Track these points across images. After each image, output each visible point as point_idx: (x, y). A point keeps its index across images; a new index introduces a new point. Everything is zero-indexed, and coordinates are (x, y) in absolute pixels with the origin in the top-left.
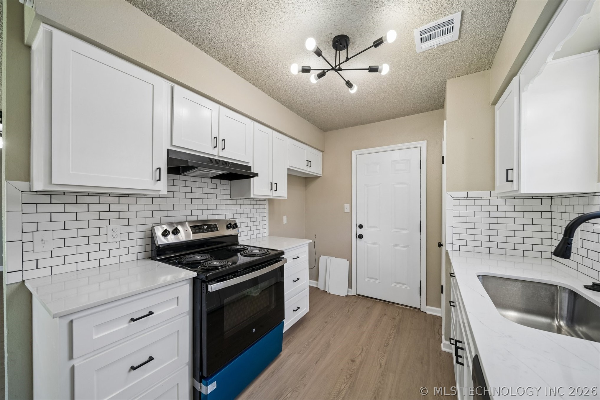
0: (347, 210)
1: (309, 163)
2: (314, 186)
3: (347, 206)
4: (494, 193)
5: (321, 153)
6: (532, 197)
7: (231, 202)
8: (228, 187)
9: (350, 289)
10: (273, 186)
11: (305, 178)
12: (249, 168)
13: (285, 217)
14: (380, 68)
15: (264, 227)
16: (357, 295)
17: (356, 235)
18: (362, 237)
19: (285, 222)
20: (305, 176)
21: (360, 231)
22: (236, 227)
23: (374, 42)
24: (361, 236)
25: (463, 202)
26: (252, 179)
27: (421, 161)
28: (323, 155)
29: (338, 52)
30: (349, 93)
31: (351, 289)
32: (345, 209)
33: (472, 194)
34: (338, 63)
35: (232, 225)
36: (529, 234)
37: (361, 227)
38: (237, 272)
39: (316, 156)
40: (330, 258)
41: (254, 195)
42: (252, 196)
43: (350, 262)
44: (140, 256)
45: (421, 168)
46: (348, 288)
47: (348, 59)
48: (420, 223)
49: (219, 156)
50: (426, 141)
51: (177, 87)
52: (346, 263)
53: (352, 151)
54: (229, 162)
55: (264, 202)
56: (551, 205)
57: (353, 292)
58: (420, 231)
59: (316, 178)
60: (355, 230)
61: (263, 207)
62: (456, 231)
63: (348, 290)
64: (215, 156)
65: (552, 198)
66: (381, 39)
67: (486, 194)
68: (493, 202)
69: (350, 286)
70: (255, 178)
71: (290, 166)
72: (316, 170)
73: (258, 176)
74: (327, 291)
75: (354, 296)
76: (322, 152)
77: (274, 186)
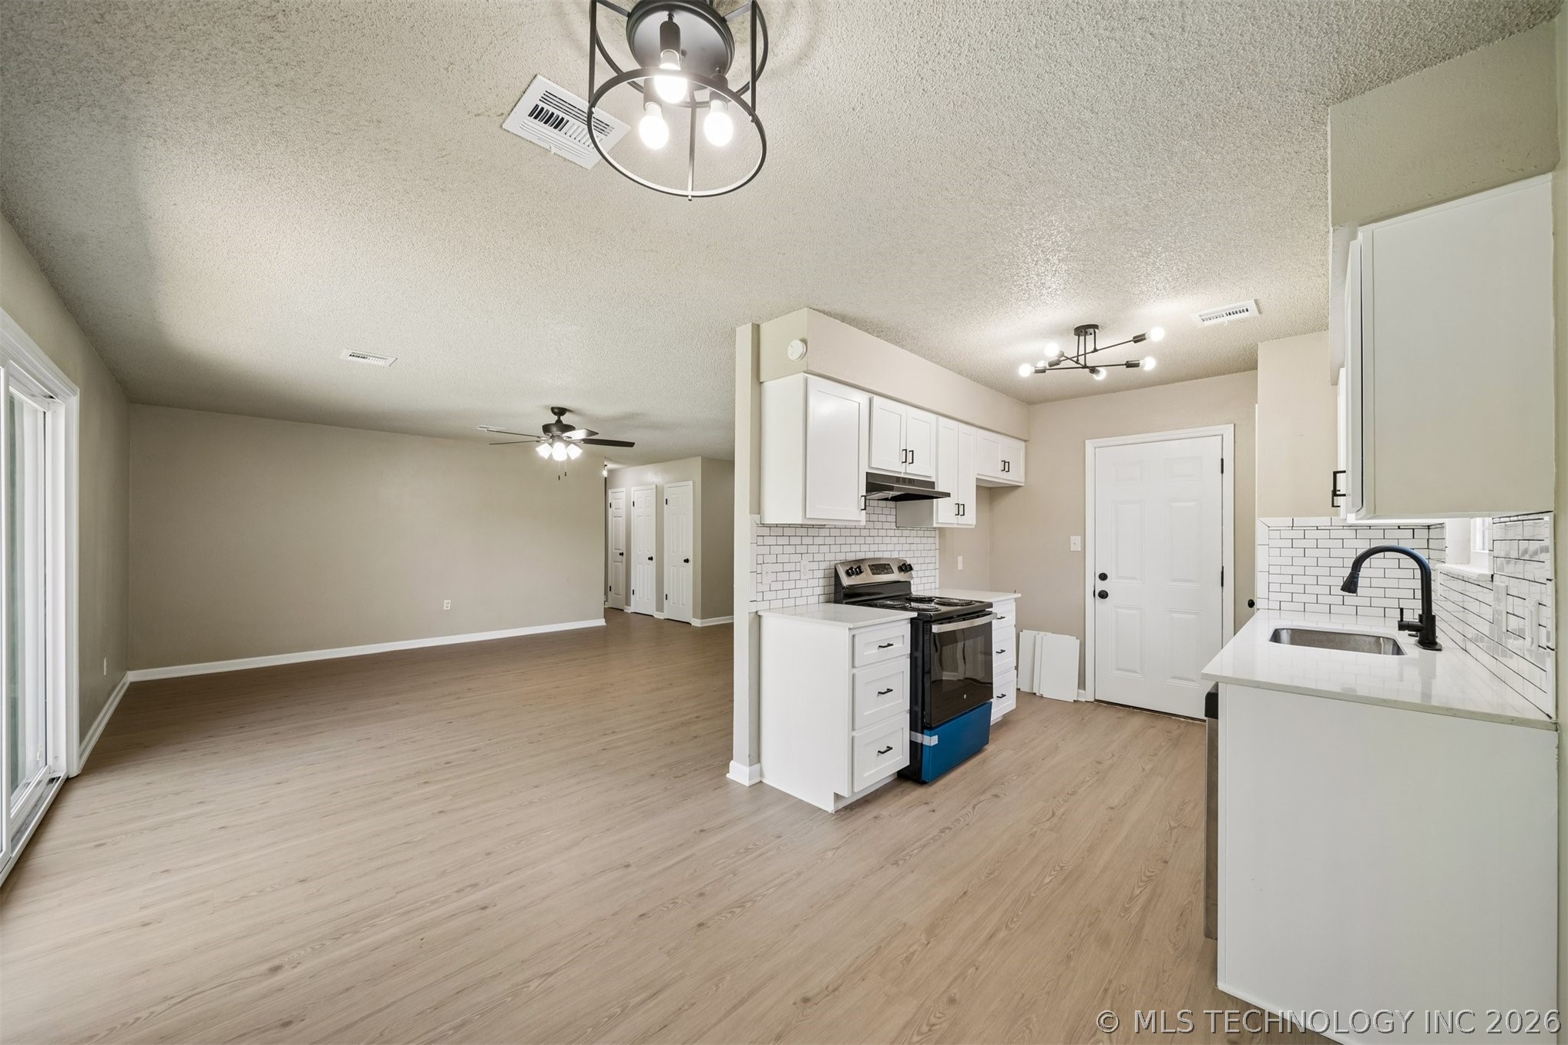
0: (1076, 546)
1: (1006, 466)
2: (1007, 502)
3: (1076, 540)
4: (1336, 521)
5: (1023, 444)
6: (1399, 527)
7: (898, 533)
8: (893, 512)
9: (1081, 691)
10: (960, 510)
11: (990, 488)
12: (932, 484)
13: (960, 559)
14: (1141, 362)
15: (933, 574)
16: (1096, 700)
17: (1094, 592)
18: (1107, 596)
19: (960, 566)
20: (990, 485)
21: (1101, 586)
22: (911, 569)
23: (1134, 338)
24: (1103, 595)
25: (1285, 534)
26: (935, 500)
27: (1222, 460)
28: (1026, 447)
29: (1082, 338)
30: (1093, 379)
31: (1083, 691)
32: (1072, 545)
33: (1298, 521)
34: (1082, 352)
35: (906, 568)
36: (1394, 583)
37: (1103, 577)
38: (952, 618)
39: (1014, 451)
40: (1042, 633)
41: (937, 523)
42: (935, 525)
43: (1083, 641)
44: (822, 598)
45: (1222, 472)
46: (1079, 688)
47: (1095, 350)
48: (1221, 570)
49: (906, 473)
50: (1233, 425)
51: (876, 399)
52: (1073, 643)
53: (1085, 443)
54: (914, 480)
55: (933, 533)
56: (1428, 540)
57: (1088, 696)
58: (1222, 585)
59: (1013, 488)
60: (1091, 583)
61: (931, 540)
62: (1273, 578)
63: (1078, 693)
64: (901, 473)
65: (1429, 529)
66: (1144, 335)
67: (1324, 521)
68: (1334, 534)
69: (1082, 684)
70: (939, 499)
71: (979, 474)
72: (1015, 476)
73: (950, 496)
74: (1035, 694)
75: (1089, 704)
76: (1025, 441)
77: (961, 507)
